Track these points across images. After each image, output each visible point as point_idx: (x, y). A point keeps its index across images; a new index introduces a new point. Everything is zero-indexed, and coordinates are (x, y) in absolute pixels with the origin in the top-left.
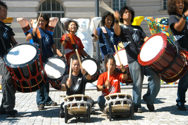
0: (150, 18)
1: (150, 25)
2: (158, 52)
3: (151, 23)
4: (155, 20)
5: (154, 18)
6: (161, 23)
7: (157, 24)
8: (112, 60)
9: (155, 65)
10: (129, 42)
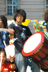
0: (35, 20)
1: (35, 26)
2: (37, 46)
3: (36, 25)
4: (39, 23)
5: (38, 21)
6: (43, 24)
7: (41, 26)
8: (4, 53)
9: (35, 56)
10: (16, 38)
